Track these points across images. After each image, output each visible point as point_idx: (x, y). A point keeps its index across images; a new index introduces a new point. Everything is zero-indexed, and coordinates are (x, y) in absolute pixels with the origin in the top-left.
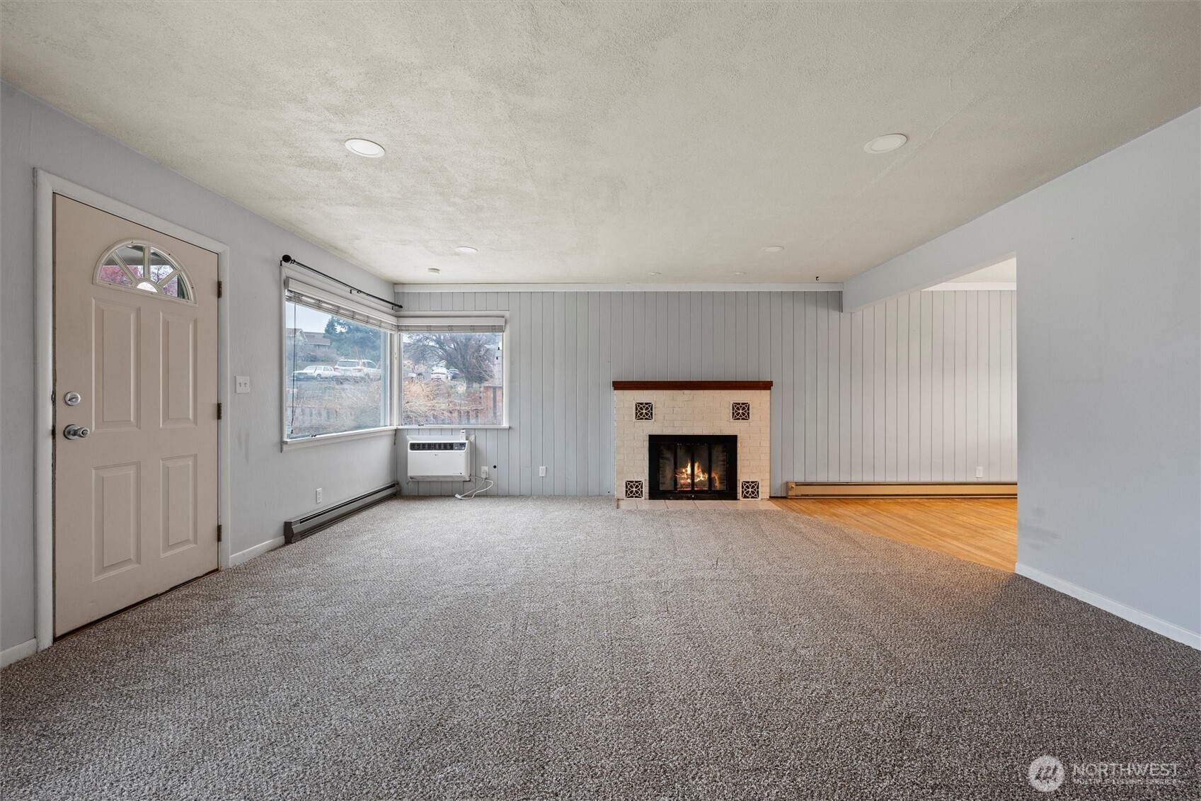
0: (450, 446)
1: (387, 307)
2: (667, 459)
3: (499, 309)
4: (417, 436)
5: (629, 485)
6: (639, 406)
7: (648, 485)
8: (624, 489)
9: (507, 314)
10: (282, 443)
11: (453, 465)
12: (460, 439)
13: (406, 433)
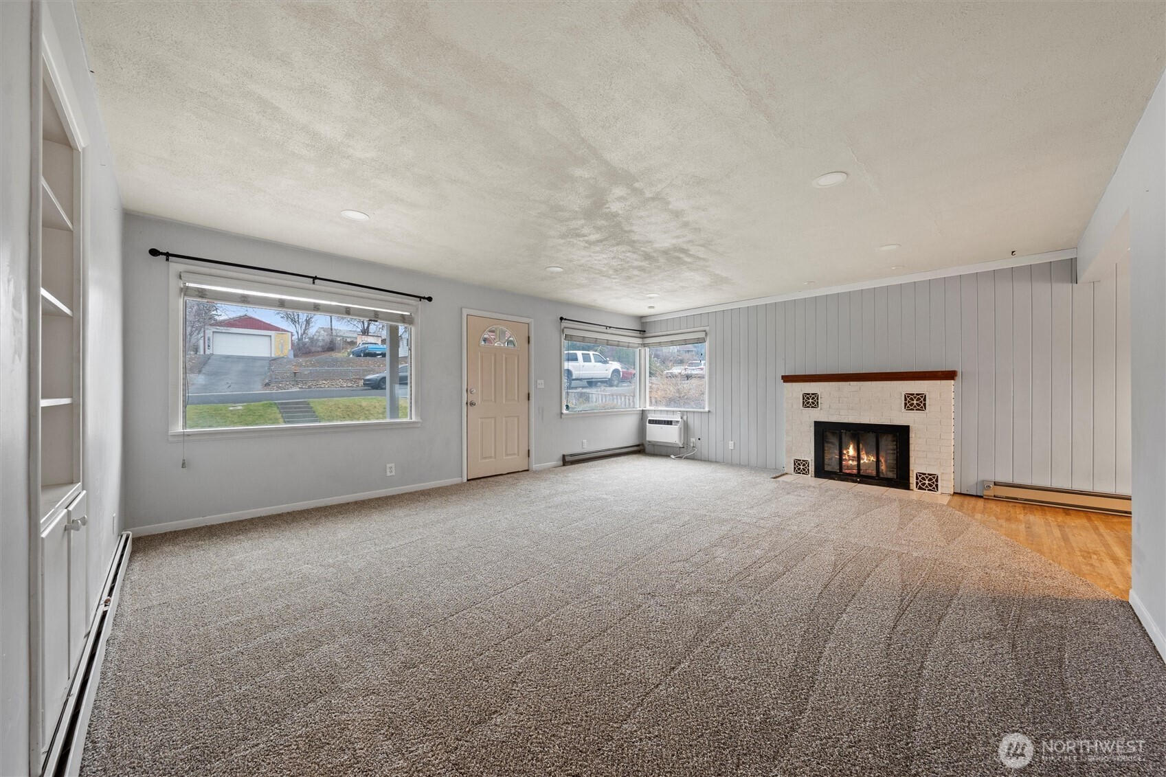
0: (669, 423)
1: (637, 334)
2: (833, 443)
3: (703, 326)
4: (653, 415)
5: (797, 463)
6: (806, 396)
7: (813, 464)
8: (793, 466)
9: (707, 329)
10: (562, 413)
11: (669, 435)
12: (677, 418)
13: (647, 412)
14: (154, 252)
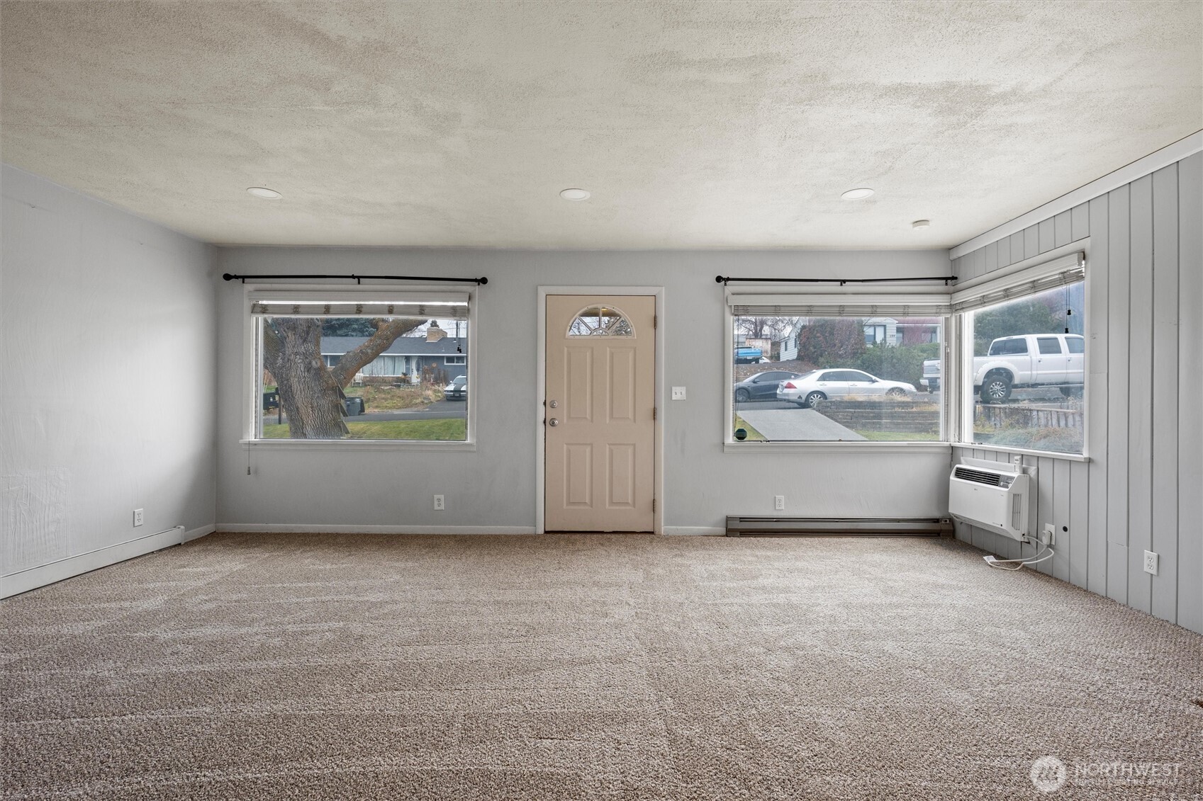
0: (993, 479)
3: (1074, 239)
4: (966, 459)
9: (1086, 244)
10: (723, 444)
12: (1011, 471)
13: (960, 452)
14: (227, 277)
